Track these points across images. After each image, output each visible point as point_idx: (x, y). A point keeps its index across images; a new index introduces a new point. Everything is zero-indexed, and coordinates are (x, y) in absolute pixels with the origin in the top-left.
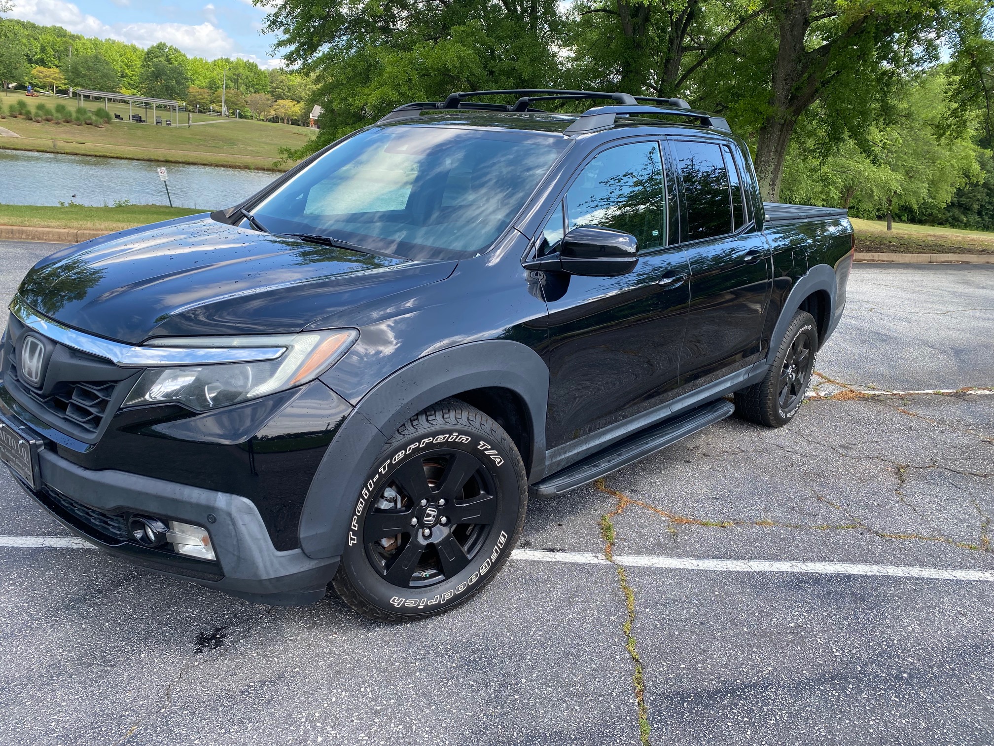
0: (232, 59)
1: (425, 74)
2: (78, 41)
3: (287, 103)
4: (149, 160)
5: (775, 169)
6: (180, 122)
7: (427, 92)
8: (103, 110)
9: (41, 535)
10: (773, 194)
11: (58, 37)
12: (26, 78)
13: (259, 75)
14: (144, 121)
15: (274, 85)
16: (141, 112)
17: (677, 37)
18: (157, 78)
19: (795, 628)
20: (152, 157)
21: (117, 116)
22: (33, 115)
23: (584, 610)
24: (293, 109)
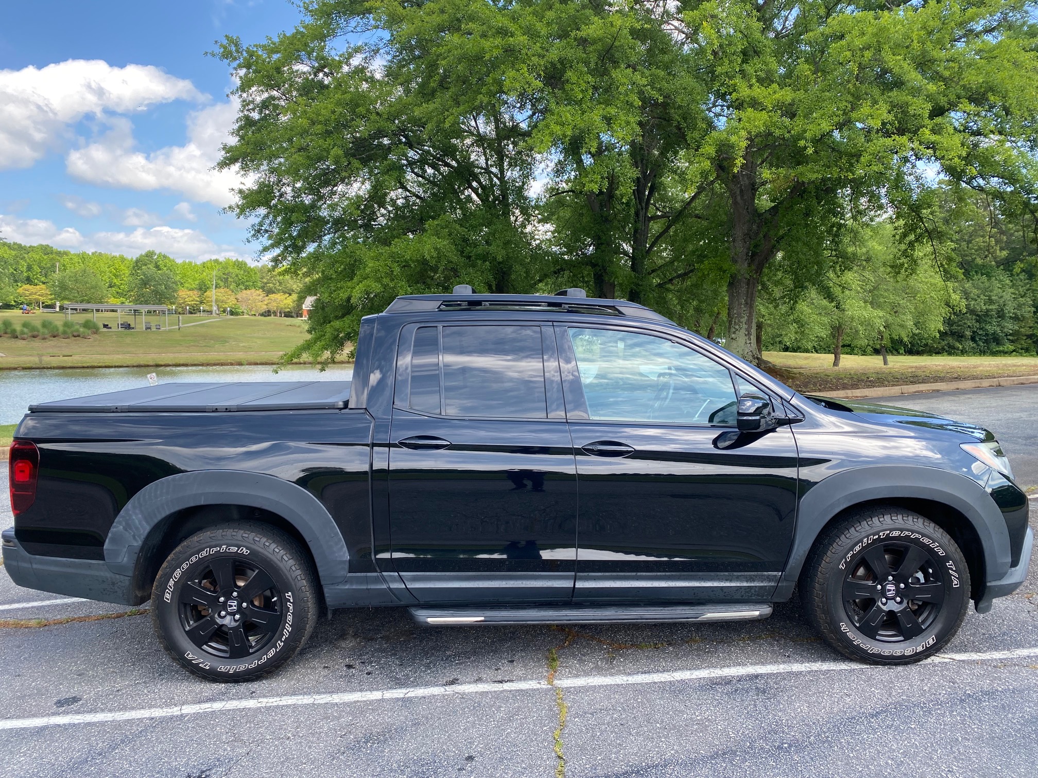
0: (221, 260)
1: (405, 266)
2: (65, 257)
3: (279, 297)
4: (139, 366)
5: (748, 320)
6: (170, 325)
7: (408, 281)
8: (90, 321)
9: (45, 715)
10: (750, 343)
11: (45, 254)
12: (12, 297)
13: (249, 273)
14: (133, 328)
15: (265, 281)
16: (130, 320)
17: (642, 209)
18: (145, 284)
19: (701, 720)
20: (142, 363)
21: (105, 326)
22: (18, 334)
23: (522, 724)
24: (285, 302)
